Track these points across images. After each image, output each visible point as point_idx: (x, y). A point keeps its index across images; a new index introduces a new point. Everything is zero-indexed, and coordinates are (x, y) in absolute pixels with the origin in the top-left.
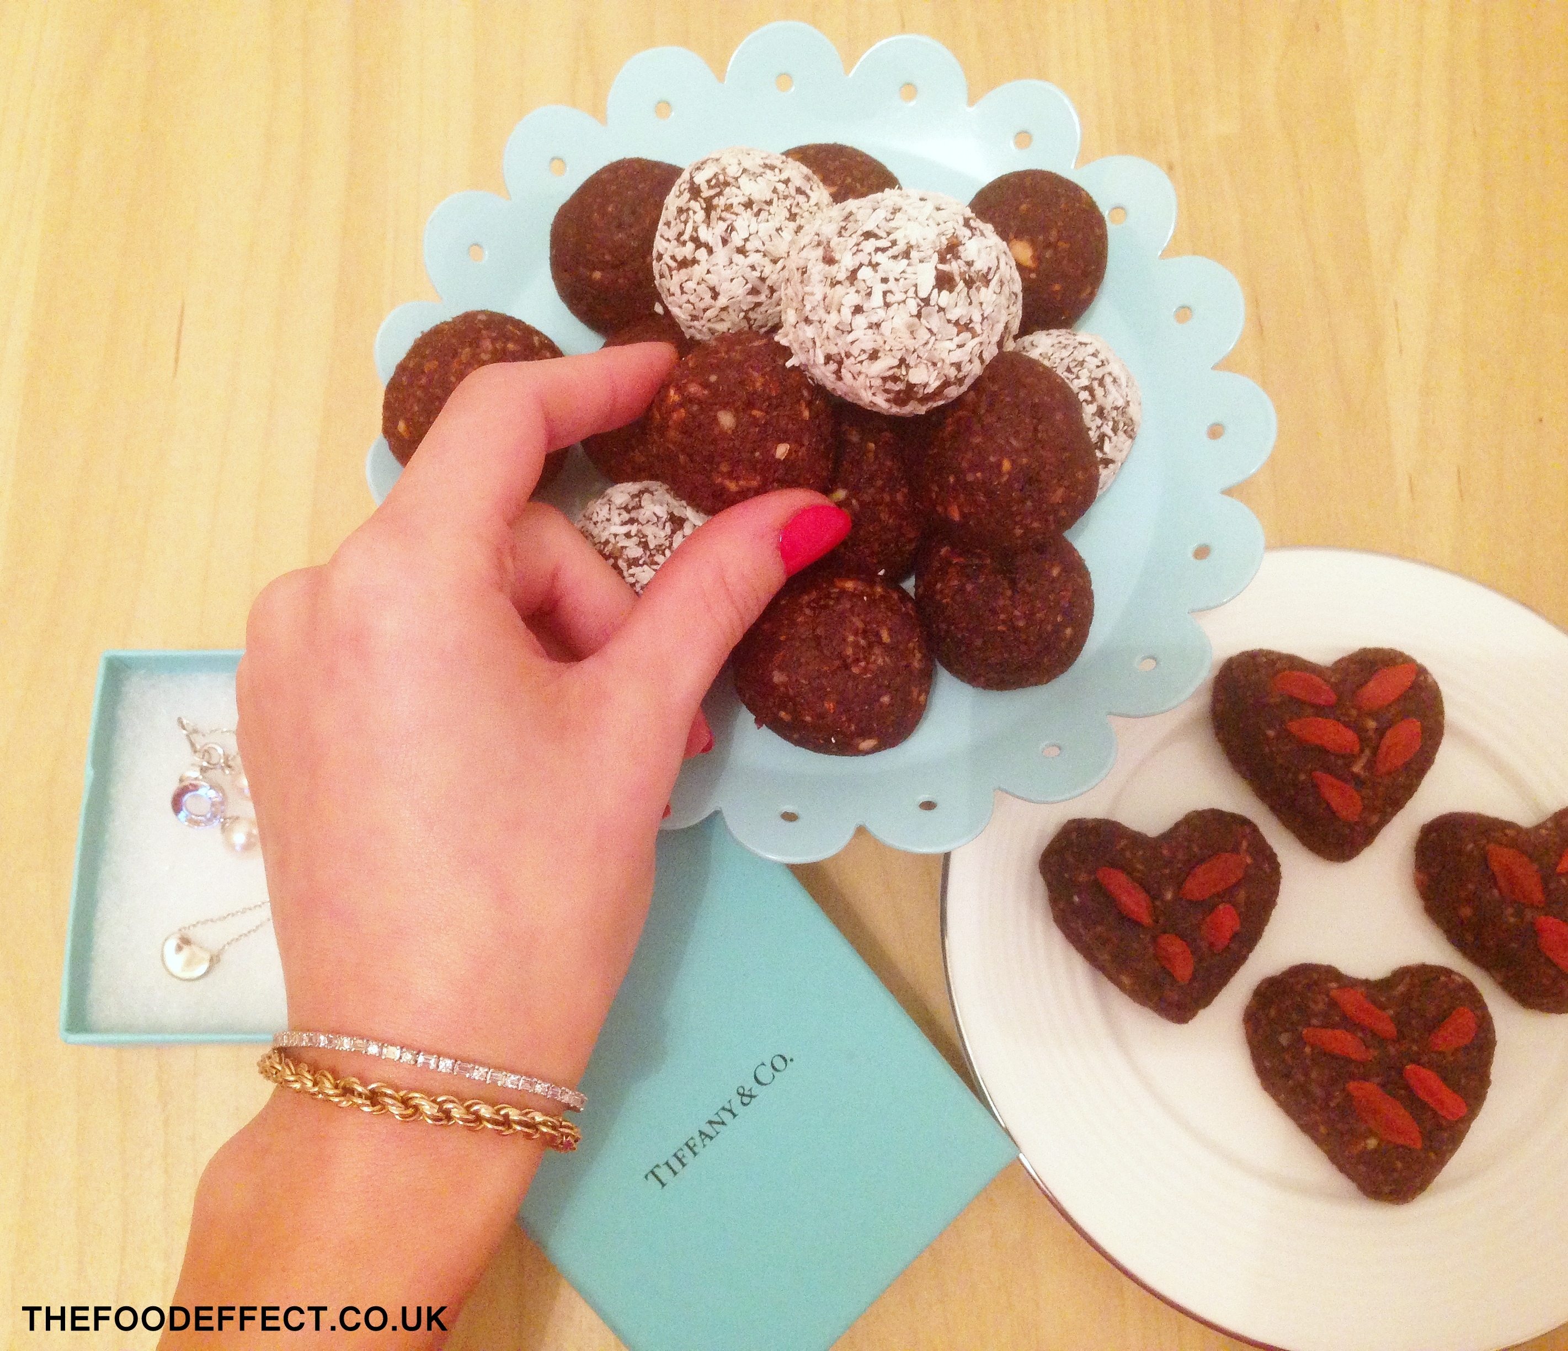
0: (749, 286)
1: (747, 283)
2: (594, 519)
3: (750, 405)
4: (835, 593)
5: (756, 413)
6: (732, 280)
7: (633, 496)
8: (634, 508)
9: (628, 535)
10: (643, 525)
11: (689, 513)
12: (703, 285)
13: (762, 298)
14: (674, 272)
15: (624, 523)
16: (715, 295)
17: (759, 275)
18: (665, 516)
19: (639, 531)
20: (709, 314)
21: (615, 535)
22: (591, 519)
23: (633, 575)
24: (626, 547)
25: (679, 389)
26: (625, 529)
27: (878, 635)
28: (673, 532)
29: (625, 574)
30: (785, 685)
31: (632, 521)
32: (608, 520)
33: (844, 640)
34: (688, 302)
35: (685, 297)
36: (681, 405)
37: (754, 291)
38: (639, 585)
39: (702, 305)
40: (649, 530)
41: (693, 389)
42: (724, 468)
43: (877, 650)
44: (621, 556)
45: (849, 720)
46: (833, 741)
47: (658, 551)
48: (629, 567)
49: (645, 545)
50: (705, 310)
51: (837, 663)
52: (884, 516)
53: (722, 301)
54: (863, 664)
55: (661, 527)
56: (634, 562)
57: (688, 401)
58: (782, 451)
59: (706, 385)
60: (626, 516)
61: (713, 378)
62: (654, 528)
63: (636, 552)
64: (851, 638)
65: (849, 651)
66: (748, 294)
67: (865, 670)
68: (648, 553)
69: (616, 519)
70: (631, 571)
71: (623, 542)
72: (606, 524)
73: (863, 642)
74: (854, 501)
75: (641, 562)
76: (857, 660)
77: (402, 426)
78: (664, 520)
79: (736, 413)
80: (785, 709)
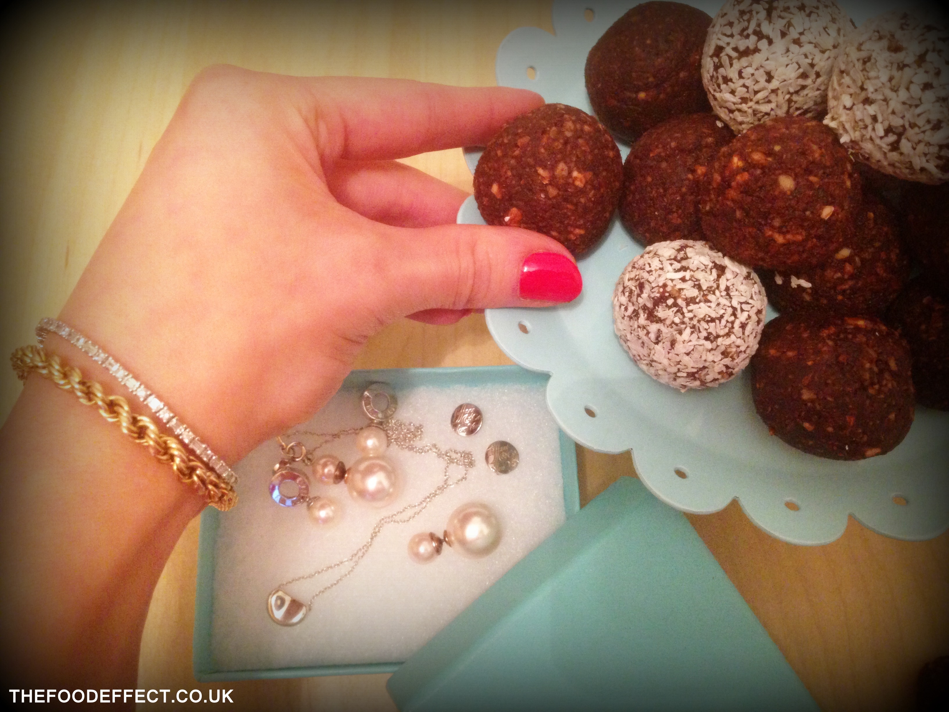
0: (801, 70)
1: (800, 67)
2: (647, 268)
3: (808, 171)
4: (850, 328)
5: (812, 178)
6: (787, 65)
7: (679, 251)
8: (682, 259)
9: (683, 280)
10: (694, 271)
11: (727, 262)
12: (762, 71)
13: (809, 82)
14: (735, 61)
15: (679, 270)
16: (770, 77)
17: (809, 61)
18: (711, 265)
19: (692, 276)
20: (760, 96)
21: (672, 280)
22: (644, 269)
23: (691, 311)
24: (683, 289)
25: (743, 157)
26: (681, 274)
27: (887, 364)
28: (719, 276)
29: (685, 310)
30: (812, 401)
31: (684, 269)
32: (662, 269)
33: (862, 366)
34: (744, 86)
35: (741, 82)
36: (744, 170)
37: (804, 76)
38: (697, 319)
39: (756, 88)
40: (700, 275)
41: (757, 157)
42: (777, 223)
43: (887, 375)
44: (679, 297)
45: (864, 433)
46: (847, 448)
47: (709, 292)
48: (688, 304)
49: (699, 287)
50: (756, 93)
51: (857, 385)
52: (880, 271)
53: (775, 84)
54: (877, 387)
55: (709, 272)
56: (690, 301)
57: (750, 166)
58: (827, 212)
59: (769, 153)
60: (677, 265)
61: (777, 148)
62: (703, 273)
63: (691, 292)
64: (868, 365)
65: (867, 376)
66: (798, 78)
67: (879, 391)
68: (702, 293)
69: (670, 268)
70: (690, 308)
71: (680, 285)
72: (660, 272)
73: (876, 369)
75: (697, 300)
76: (872, 384)
77: (495, 189)
78: (709, 267)
79: (796, 177)
80: (809, 421)
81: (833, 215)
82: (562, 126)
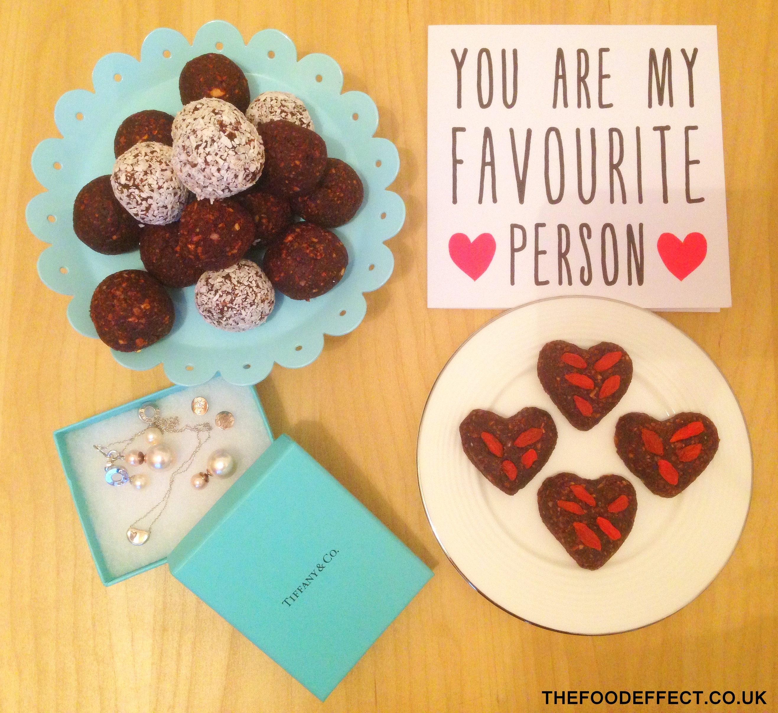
0: (173, 194)
1: (171, 194)
2: (204, 303)
3: (216, 226)
4: (289, 245)
5: (220, 226)
6: (166, 198)
7: (207, 284)
8: (212, 287)
9: (221, 296)
10: (221, 289)
11: (227, 271)
12: (160, 209)
13: (179, 193)
14: (147, 214)
15: (215, 294)
16: (166, 207)
17: (172, 188)
18: (223, 279)
19: (222, 292)
20: (169, 214)
21: (217, 300)
23: (236, 304)
24: (224, 300)
25: (191, 243)
26: (218, 296)
27: (313, 242)
28: (230, 280)
29: (234, 306)
30: (307, 283)
31: (217, 291)
32: (209, 299)
33: (307, 254)
34: (160, 217)
35: (158, 217)
36: (197, 247)
37: (175, 194)
38: (241, 304)
39: (165, 214)
40: (224, 288)
41: (195, 239)
42: (228, 249)
43: (317, 246)
44: (226, 304)
45: (332, 272)
46: (334, 282)
47: (234, 290)
48: (232, 304)
49: (228, 293)
50: (167, 214)
51: (313, 262)
53: (169, 207)
54: (319, 254)
55: (226, 284)
56: (232, 301)
57: (197, 244)
58: (237, 227)
59: (197, 234)
60: (213, 292)
61: (198, 230)
62: (224, 286)
63: (229, 297)
64: (308, 251)
65: (312, 255)
66: (174, 197)
67: (321, 255)
68: (232, 294)
69: (211, 296)
70: (234, 304)
71: (222, 299)
72: (210, 301)
73: (312, 249)
74: (263, 215)
75: (234, 299)
76: (316, 255)
78: (224, 281)
79: (215, 231)
80: (313, 289)
81: (239, 225)
82: (116, 296)
